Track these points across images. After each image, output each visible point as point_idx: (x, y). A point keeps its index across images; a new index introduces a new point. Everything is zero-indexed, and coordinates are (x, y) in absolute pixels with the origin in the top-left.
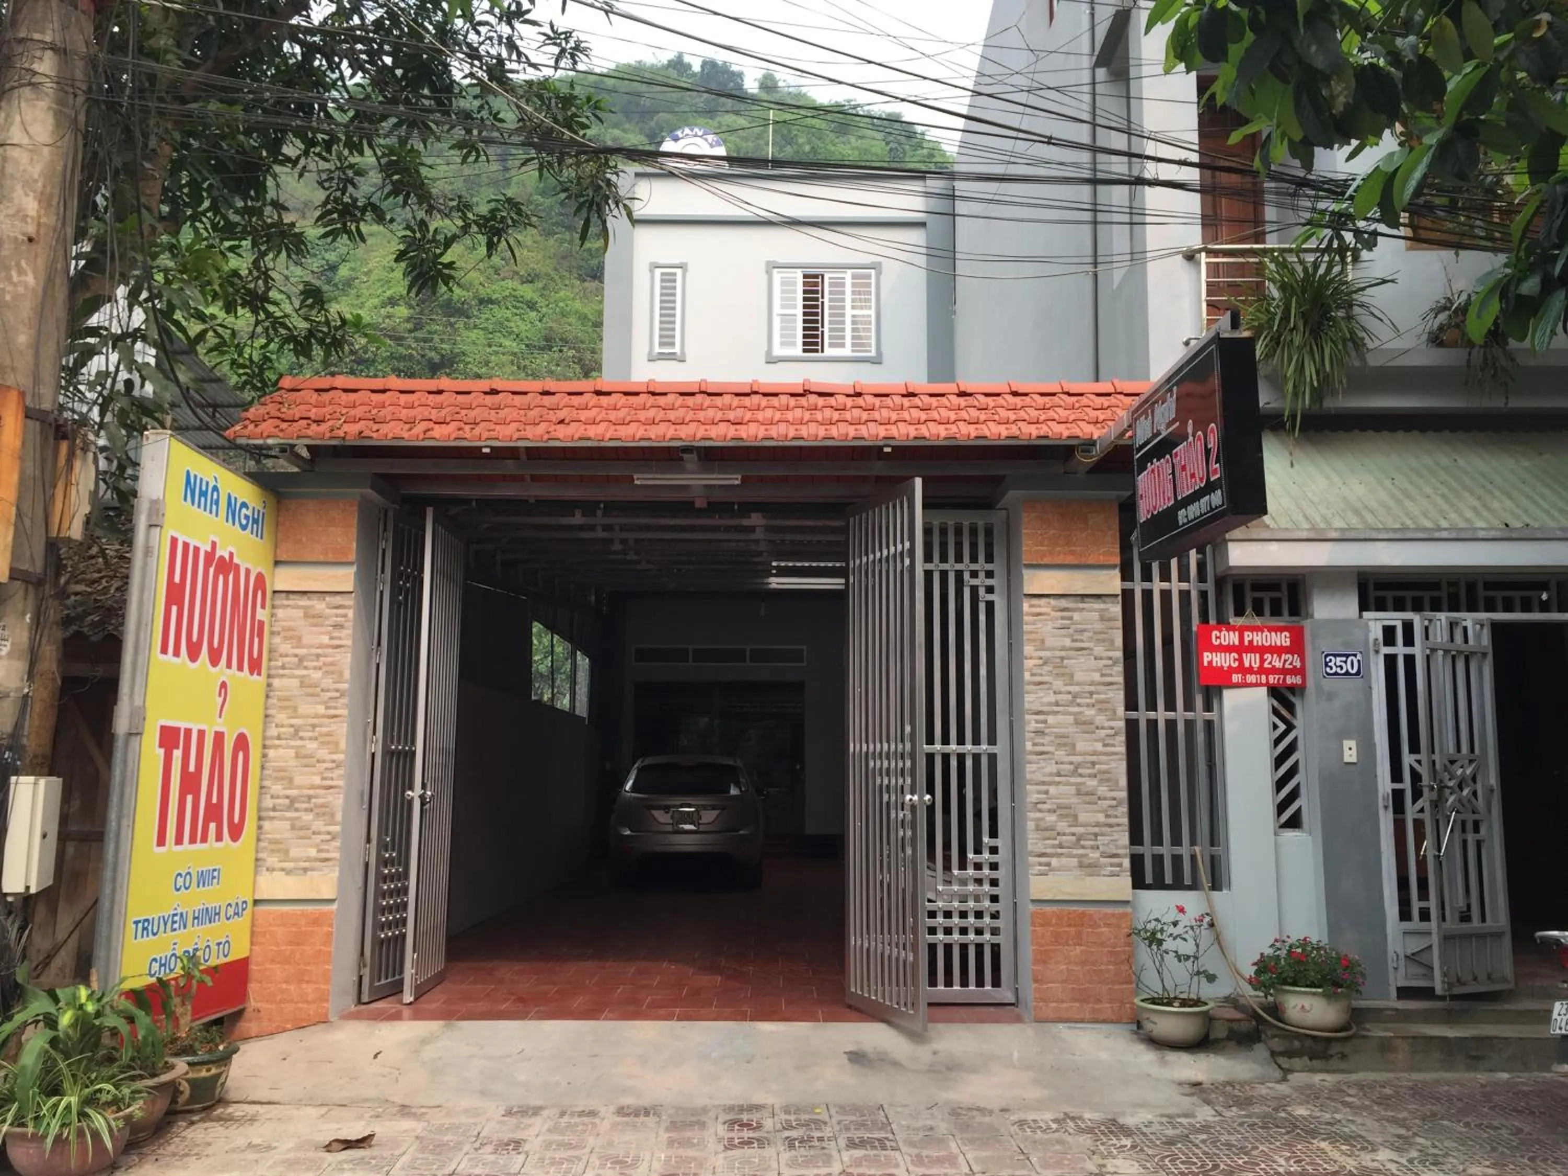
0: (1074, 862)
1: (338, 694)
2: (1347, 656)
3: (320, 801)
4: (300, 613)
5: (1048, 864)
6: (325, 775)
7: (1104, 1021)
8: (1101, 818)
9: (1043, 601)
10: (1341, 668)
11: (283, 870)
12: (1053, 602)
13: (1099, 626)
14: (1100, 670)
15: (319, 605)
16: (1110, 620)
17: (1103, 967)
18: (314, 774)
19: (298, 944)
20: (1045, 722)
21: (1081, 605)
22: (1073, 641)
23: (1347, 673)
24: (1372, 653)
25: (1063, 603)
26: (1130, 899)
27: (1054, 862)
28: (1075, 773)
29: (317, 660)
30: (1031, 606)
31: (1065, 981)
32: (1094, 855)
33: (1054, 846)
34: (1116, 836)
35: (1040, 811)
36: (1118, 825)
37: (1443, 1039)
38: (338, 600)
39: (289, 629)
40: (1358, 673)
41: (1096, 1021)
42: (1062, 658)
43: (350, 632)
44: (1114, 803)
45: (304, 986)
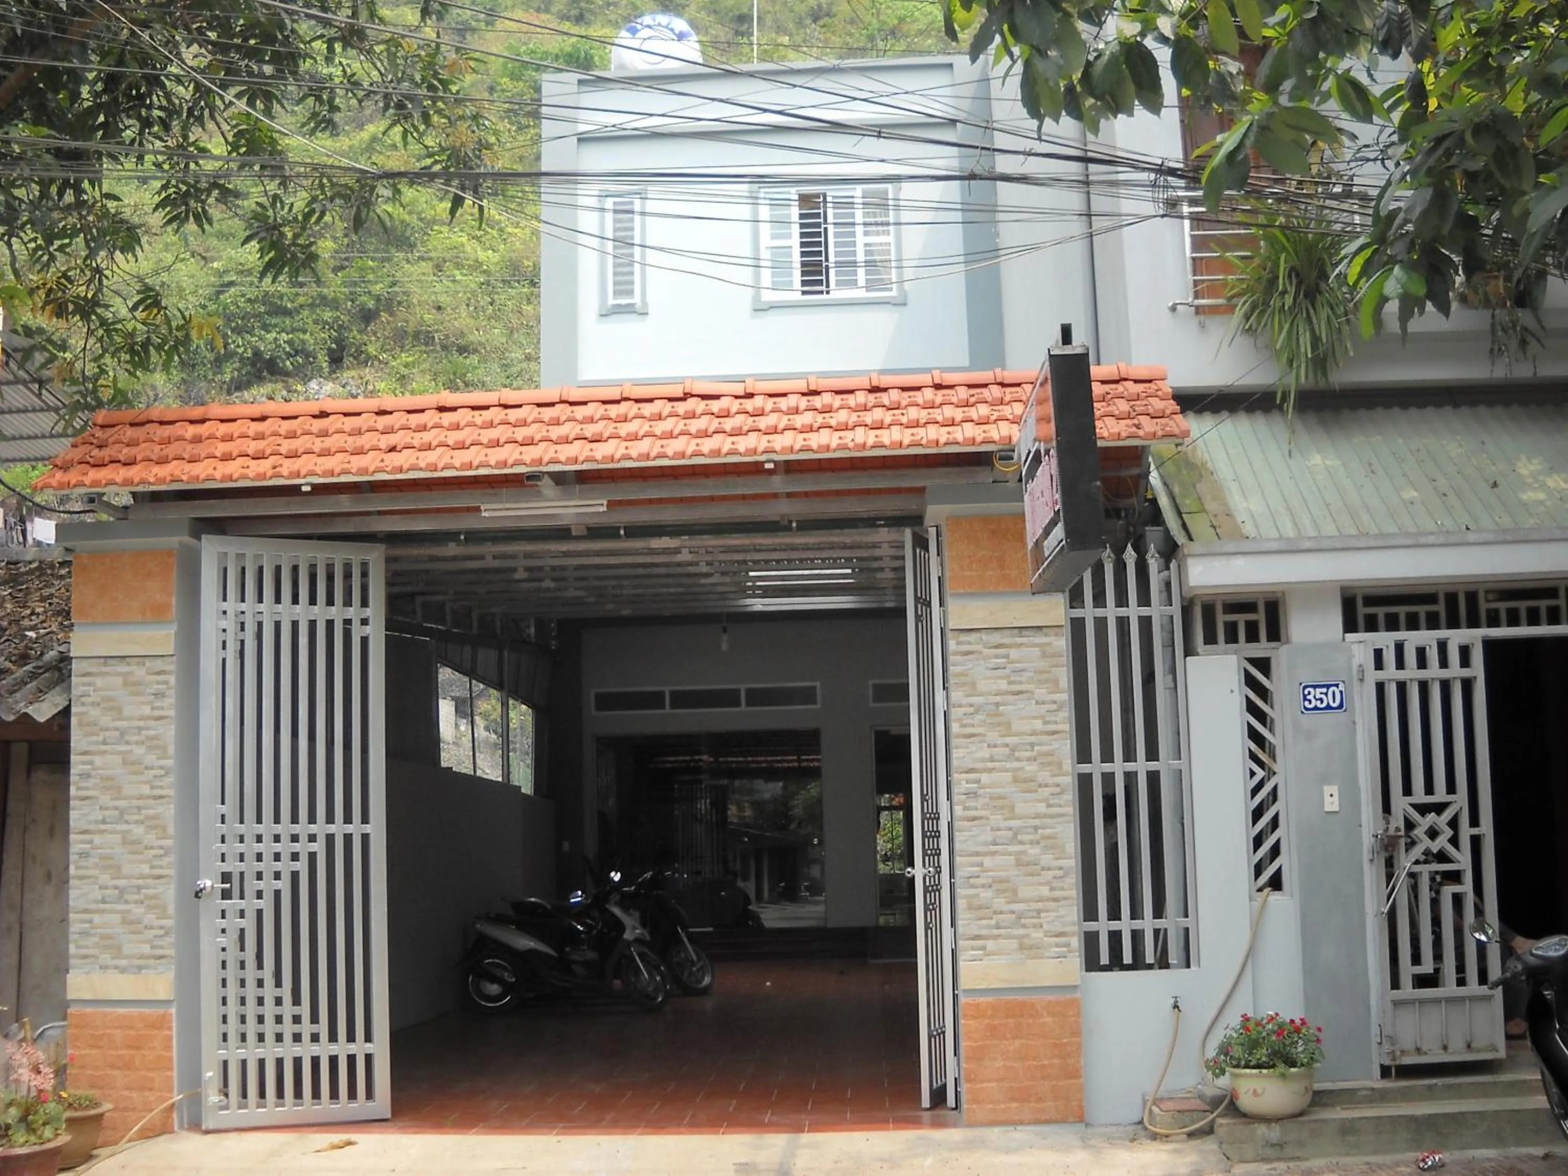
0: (1014, 943)
1: (163, 772)
2: (1328, 687)
3: (151, 892)
4: (119, 680)
5: (983, 948)
6: (155, 863)
7: (1047, 1122)
8: (1045, 891)
9: (973, 637)
10: (1322, 700)
11: (116, 967)
12: (985, 637)
13: (1041, 664)
14: (1042, 717)
15: (139, 672)
16: (1053, 656)
17: (1046, 1062)
18: (142, 862)
19: (138, 1048)
20: (978, 781)
21: (1019, 640)
22: (1010, 683)
23: (1329, 707)
24: (1356, 682)
25: (996, 638)
26: (1079, 983)
27: (990, 945)
28: (1014, 840)
29: (139, 734)
30: (958, 643)
31: (1001, 1080)
32: (1037, 935)
33: (989, 927)
34: (1062, 912)
35: (973, 886)
36: (1066, 899)
37: (1413, 1119)
38: (159, 664)
39: (110, 699)
40: (1341, 706)
41: (1037, 1122)
42: (997, 705)
43: (173, 701)
44: (1060, 873)
45: (147, 1093)
